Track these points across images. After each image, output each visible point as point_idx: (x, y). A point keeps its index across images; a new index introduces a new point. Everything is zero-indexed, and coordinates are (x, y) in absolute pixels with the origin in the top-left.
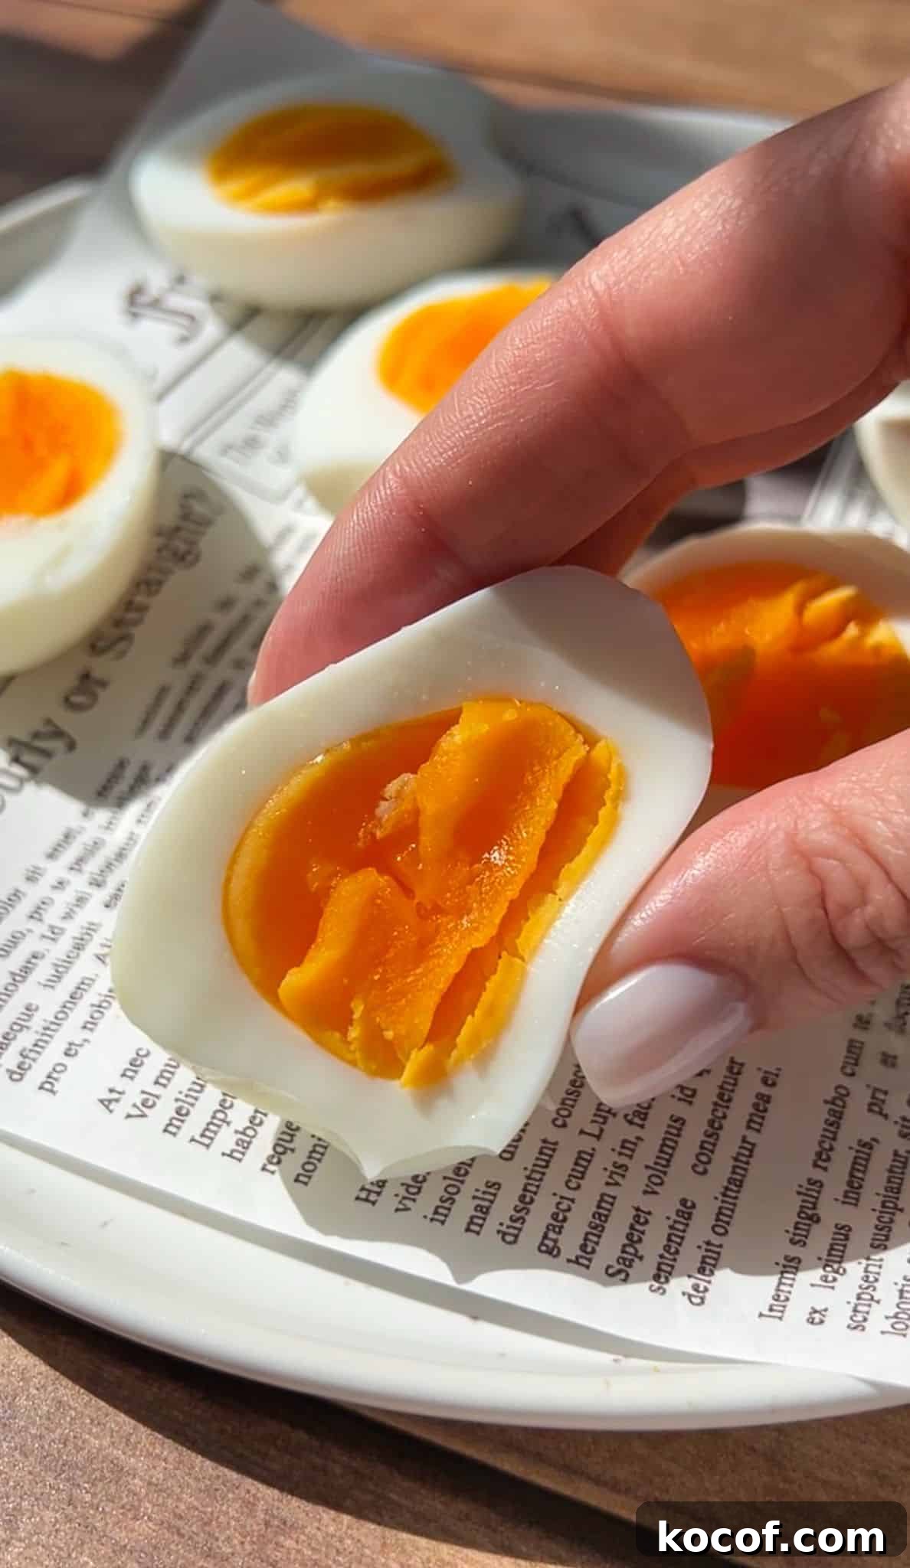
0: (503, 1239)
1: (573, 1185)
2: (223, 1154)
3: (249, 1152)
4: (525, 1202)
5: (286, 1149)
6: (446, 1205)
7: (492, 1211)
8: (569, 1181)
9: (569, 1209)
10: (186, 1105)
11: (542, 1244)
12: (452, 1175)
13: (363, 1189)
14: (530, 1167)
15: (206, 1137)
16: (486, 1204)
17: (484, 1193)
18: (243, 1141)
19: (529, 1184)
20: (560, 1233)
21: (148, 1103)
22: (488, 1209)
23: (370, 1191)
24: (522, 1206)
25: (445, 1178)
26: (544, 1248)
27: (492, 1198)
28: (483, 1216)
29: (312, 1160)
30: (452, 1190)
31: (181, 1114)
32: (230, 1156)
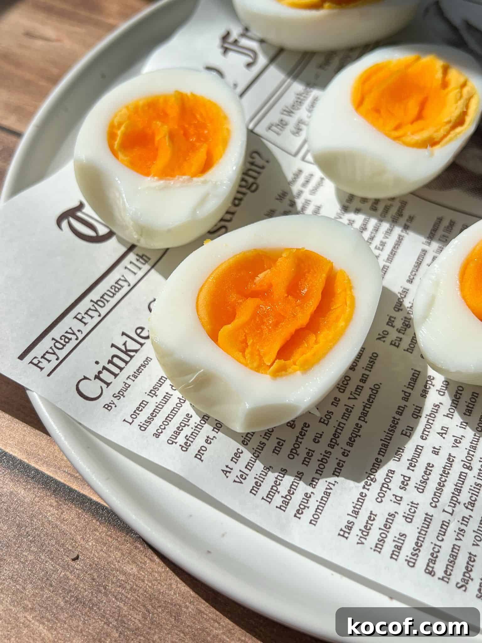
0: (408, 564)
1: (440, 538)
2: (277, 507)
3: (289, 507)
4: (418, 546)
5: (305, 506)
6: (381, 543)
7: (403, 549)
8: (438, 536)
9: (438, 552)
10: (259, 481)
11: (426, 569)
12: (383, 528)
13: (341, 530)
14: (420, 528)
15: (269, 498)
16: (400, 545)
17: (399, 539)
18: (285, 502)
19: (420, 537)
20: (434, 564)
21: (243, 477)
22: (401, 547)
23: (345, 532)
24: (417, 548)
25: (380, 529)
26: (427, 571)
27: (402, 542)
28: (398, 551)
29: (317, 513)
30: (383, 535)
31: (258, 485)
32: (280, 508)
